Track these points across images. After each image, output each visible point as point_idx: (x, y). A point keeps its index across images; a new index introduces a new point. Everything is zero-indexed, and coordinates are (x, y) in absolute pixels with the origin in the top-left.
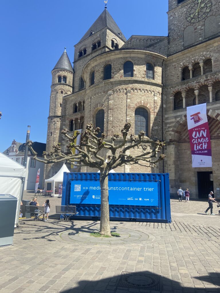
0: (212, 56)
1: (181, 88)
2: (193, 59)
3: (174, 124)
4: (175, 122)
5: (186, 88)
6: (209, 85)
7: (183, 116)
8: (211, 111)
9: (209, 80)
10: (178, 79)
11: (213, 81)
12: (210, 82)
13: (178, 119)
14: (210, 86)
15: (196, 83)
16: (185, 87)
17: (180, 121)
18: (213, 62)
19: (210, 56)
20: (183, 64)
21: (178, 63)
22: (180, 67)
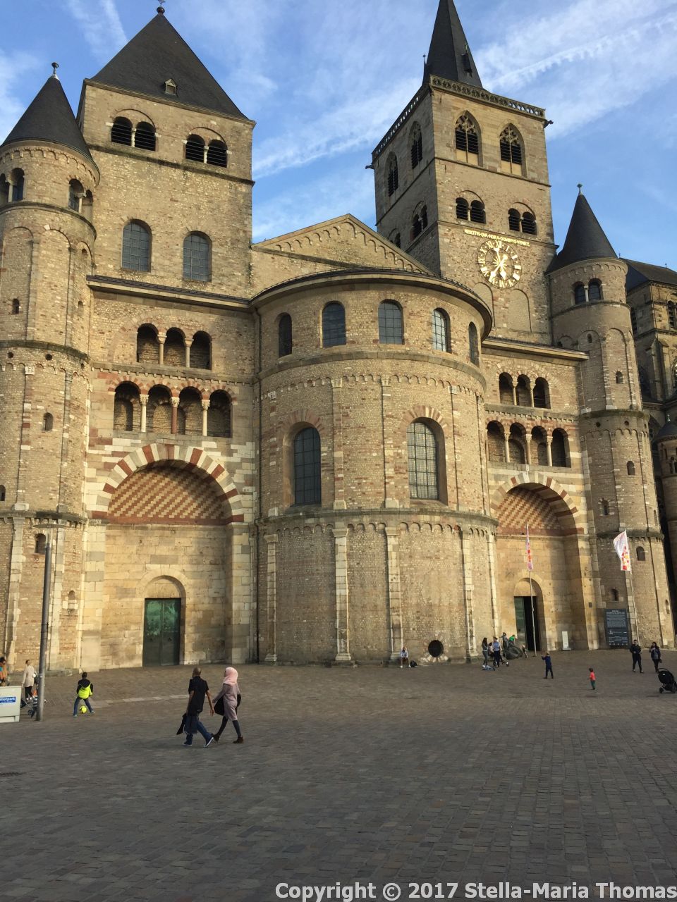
0: (549, 380)
1: (502, 418)
2: (519, 367)
3: (494, 491)
4: (497, 488)
5: (511, 421)
6: (548, 433)
7: (510, 478)
8: (553, 482)
9: (547, 422)
10: (495, 395)
11: (553, 427)
12: (549, 427)
13: (501, 483)
14: (550, 435)
15: (528, 419)
16: (510, 419)
17: (504, 487)
18: (550, 390)
19: (546, 376)
20: (503, 368)
21: (492, 362)
22: (498, 373)
